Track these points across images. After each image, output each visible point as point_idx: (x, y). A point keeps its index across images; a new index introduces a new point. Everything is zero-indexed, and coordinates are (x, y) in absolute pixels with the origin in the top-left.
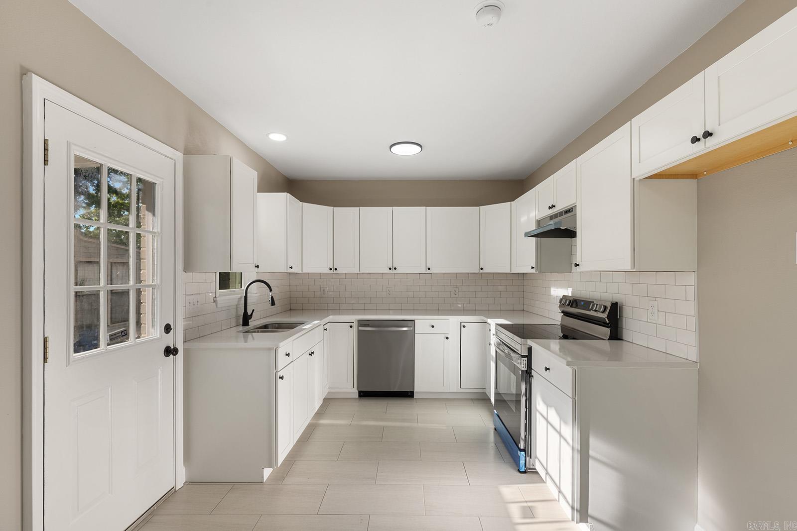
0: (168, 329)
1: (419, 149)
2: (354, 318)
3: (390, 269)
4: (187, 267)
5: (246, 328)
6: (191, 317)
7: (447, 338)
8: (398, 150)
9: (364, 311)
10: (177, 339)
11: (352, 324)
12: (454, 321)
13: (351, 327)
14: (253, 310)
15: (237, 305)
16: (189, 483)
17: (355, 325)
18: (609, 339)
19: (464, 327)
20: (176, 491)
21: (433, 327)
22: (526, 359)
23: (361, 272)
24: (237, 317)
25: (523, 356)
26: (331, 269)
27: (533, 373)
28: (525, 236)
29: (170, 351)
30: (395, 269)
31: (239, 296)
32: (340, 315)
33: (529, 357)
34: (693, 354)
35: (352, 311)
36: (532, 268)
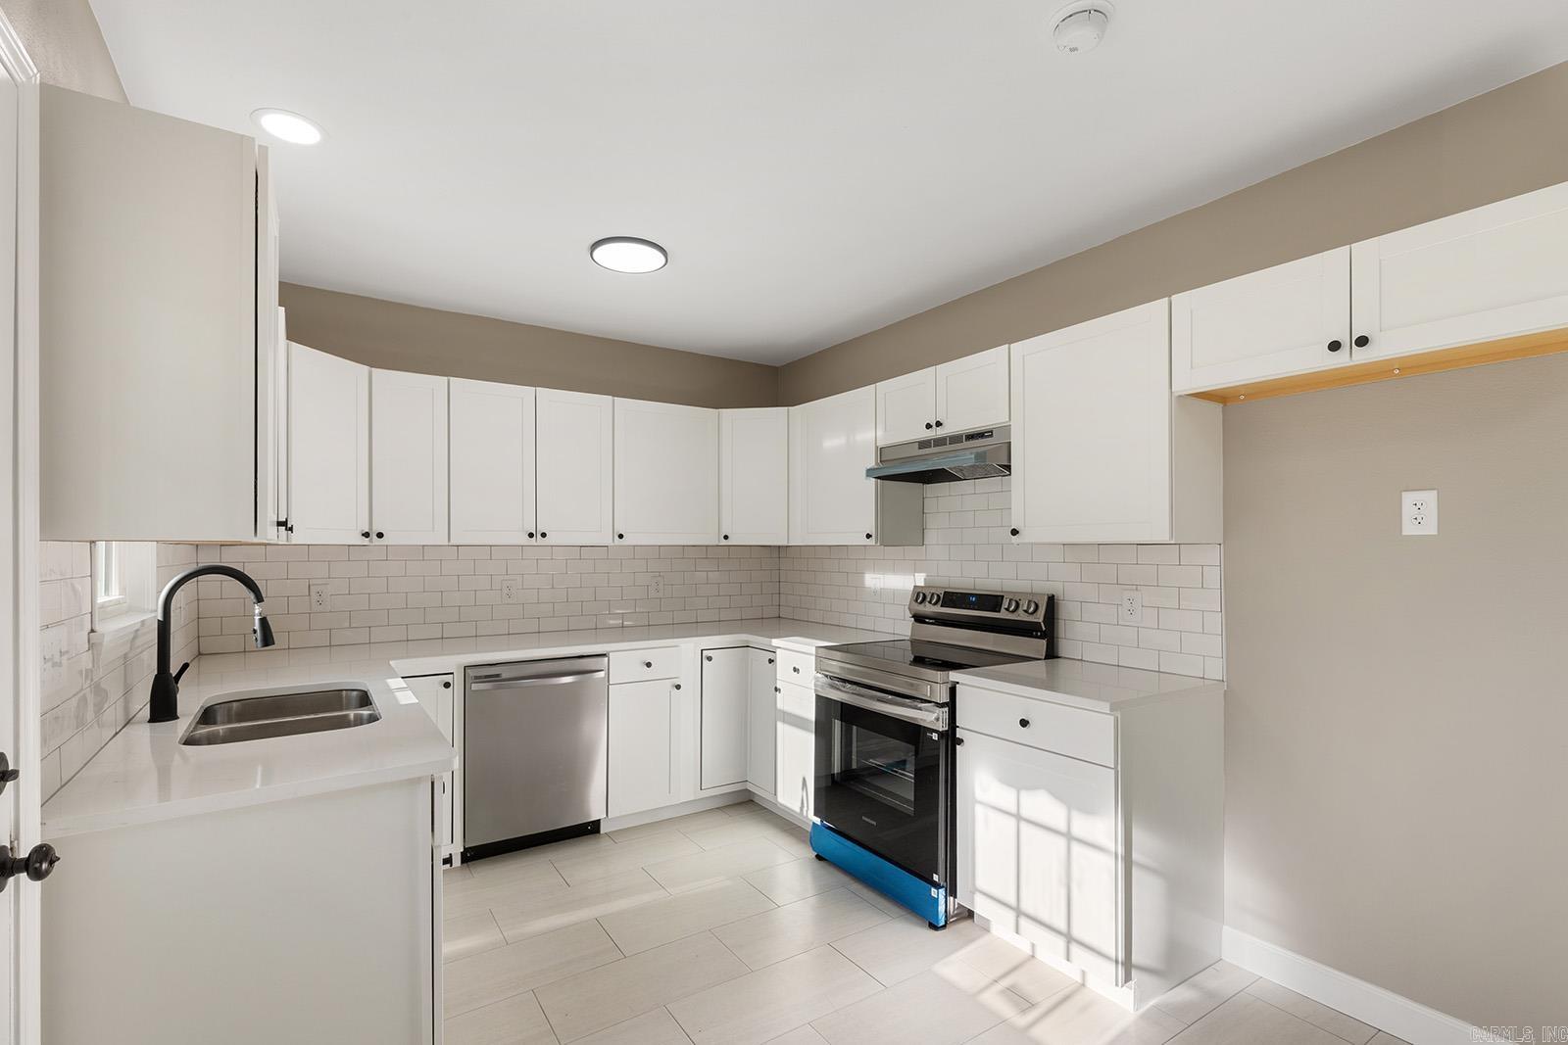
1: (659, 258)
2: (453, 662)
3: (531, 535)
7: (678, 687)
9: (476, 639)
11: (448, 678)
12: (689, 648)
13: (447, 684)
17: (458, 681)
18: (1045, 659)
19: (709, 659)
21: (649, 665)
22: (947, 709)
23: (453, 542)
25: (942, 705)
26: (366, 535)
27: (959, 734)
28: (867, 476)
30: (544, 535)
33: (951, 705)
34: (1216, 670)
35: (442, 641)
36: (869, 536)
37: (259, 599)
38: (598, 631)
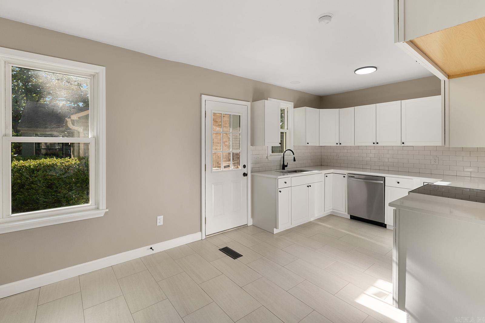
0: (244, 166)
1: (375, 69)
2: (346, 172)
3: (374, 143)
4: (252, 144)
5: (283, 171)
6: (256, 163)
8: (359, 72)
10: (248, 170)
11: (345, 175)
13: (344, 177)
14: (288, 163)
15: (280, 160)
16: (253, 225)
17: (347, 176)
20: (248, 226)
21: (398, 183)
24: (280, 165)
26: (337, 144)
29: (245, 175)
30: (377, 143)
31: (281, 156)
32: (340, 170)
35: (347, 168)
37: (294, 154)
38: (389, 171)
